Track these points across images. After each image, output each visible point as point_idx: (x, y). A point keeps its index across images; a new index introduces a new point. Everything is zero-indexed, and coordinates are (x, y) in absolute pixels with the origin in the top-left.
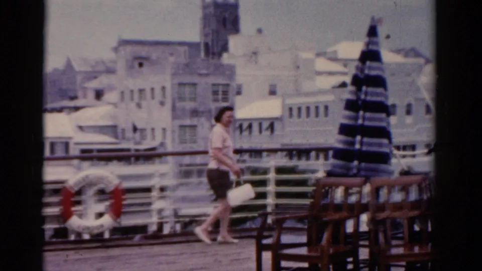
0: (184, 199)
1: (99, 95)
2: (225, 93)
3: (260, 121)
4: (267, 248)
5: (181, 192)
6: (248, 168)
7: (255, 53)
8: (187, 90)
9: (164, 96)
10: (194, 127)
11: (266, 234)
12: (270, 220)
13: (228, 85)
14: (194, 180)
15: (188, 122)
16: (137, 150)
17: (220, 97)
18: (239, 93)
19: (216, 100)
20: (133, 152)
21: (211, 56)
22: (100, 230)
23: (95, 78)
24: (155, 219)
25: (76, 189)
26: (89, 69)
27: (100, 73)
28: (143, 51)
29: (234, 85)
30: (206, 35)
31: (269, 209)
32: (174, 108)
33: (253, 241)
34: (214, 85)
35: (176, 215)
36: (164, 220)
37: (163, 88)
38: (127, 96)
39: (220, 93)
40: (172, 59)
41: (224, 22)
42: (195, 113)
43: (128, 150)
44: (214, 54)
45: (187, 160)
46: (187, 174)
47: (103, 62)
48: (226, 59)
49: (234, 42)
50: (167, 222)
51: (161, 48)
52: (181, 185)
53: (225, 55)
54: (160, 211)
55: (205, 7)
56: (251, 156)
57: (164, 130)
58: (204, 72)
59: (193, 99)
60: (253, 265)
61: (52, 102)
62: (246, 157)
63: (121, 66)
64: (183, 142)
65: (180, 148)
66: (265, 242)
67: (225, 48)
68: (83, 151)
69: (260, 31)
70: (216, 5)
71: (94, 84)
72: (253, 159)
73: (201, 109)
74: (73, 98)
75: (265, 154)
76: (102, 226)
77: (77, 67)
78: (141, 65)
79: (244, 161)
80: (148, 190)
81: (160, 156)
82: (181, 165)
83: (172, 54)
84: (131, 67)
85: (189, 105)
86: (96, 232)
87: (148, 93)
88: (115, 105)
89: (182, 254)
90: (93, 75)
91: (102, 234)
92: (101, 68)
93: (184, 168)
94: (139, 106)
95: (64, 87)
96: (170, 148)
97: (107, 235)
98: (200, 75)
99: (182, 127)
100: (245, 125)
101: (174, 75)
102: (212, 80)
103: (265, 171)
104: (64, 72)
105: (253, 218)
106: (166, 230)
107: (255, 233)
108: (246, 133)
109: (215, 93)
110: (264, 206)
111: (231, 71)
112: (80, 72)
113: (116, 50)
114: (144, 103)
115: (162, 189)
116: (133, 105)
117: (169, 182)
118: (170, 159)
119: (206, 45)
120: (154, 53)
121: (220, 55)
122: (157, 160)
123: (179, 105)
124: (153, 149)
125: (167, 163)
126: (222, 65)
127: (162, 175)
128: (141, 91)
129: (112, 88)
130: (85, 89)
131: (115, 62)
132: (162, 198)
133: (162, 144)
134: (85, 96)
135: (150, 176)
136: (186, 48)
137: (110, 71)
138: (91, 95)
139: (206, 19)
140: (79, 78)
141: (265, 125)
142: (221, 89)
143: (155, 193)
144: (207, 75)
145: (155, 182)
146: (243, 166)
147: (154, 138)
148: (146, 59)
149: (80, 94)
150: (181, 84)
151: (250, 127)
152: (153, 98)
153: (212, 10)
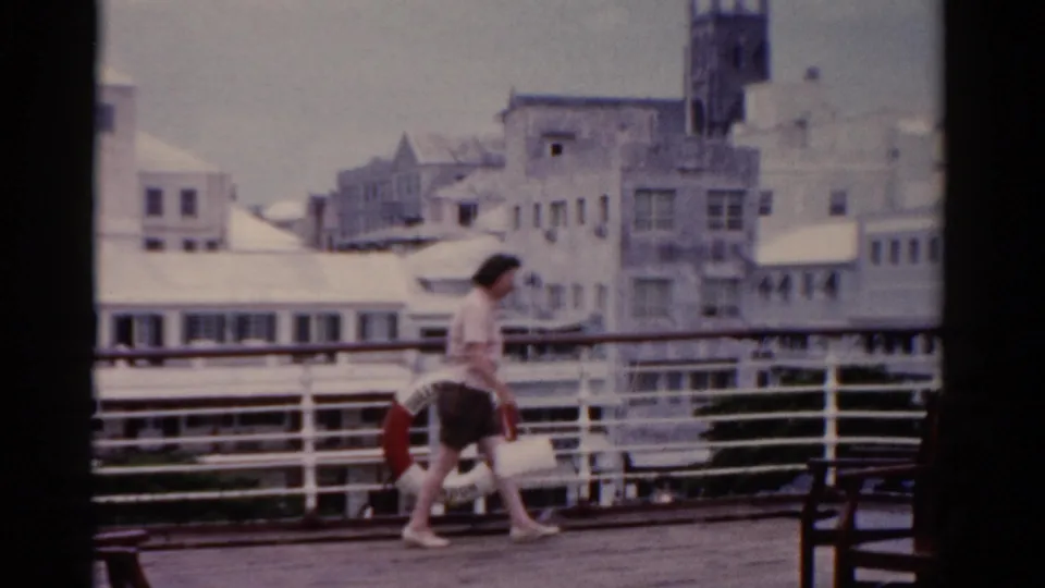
0: (643, 434)
1: (466, 214)
2: (736, 210)
3: (808, 270)
4: (826, 538)
5: (635, 420)
6: (777, 370)
7: (802, 124)
8: (656, 205)
9: (605, 217)
10: (663, 284)
11: (822, 508)
12: (830, 479)
13: (741, 194)
14: (663, 393)
15: (652, 271)
16: (542, 331)
17: (725, 218)
18: (765, 210)
19: (715, 226)
20: (531, 336)
21: (706, 131)
22: (469, 496)
23: (460, 178)
24: (585, 475)
25: (413, 412)
26: (447, 159)
27: (473, 166)
28: (564, 120)
29: (754, 195)
30: (697, 85)
31: (830, 455)
32: (625, 244)
33: (795, 526)
34: (712, 193)
35: (628, 466)
36: (603, 477)
37: (604, 200)
38: (527, 215)
39: (725, 211)
40: (624, 138)
41: (733, 56)
42: (669, 253)
43: (523, 331)
44: (713, 125)
45: (647, 351)
46: (648, 381)
47: (477, 144)
48: (738, 135)
49: (758, 101)
50: (608, 482)
51: (601, 114)
52: (633, 403)
53: (737, 129)
54: (593, 458)
55: (697, 23)
56: (783, 343)
57: (601, 289)
58: (691, 164)
59: (666, 224)
60: (795, 575)
61: (368, 229)
62: (774, 346)
63: (515, 154)
64: (640, 312)
65: (632, 327)
66: (821, 525)
67: (737, 113)
68: (429, 333)
69: (812, 74)
70: (719, 18)
71: (458, 192)
72: (787, 351)
73: (686, 244)
74: (413, 221)
75: (813, 340)
76: (472, 487)
77: (421, 158)
78: (557, 150)
79: (768, 355)
80: (571, 413)
81: (590, 343)
82: (633, 363)
83: (623, 127)
84: (537, 154)
85: (656, 236)
86: (458, 499)
87: (572, 207)
88: (500, 235)
89: (642, 549)
90: (457, 173)
91: (470, 506)
92: (472, 156)
93: (638, 369)
94: (550, 237)
95: (396, 198)
96: (611, 327)
97: (480, 508)
98: (683, 171)
99: (641, 283)
100: (776, 278)
101: (626, 172)
102: (709, 182)
103: (819, 377)
104: (394, 166)
105: (794, 474)
106: (607, 499)
107: (799, 508)
108: (775, 297)
109: (714, 210)
110: (820, 449)
111: (748, 163)
112: (427, 166)
113: (504, 116)
114: (562, 233)
115: (596, 413)
116: (537, 237)
117: (610, 397)
118: (612, 350)
119: (697, 105)
120: (584, 123)
121: (725, 128)
122: (585, 353)
123: (636, 236)
124: (577, 329)
125: (603, 357)
126: (730, 150)
127: (596, 384)
128: (557, 206)
129: (494, 199)
130: (437, 201)
131: (503, 144)
132: (595, 430)
133: (597, 320)
134: (438, 218)
135: (572, 385)
136: (654, 113)
137: (492, 163)
138: (450, 214)
139: (696, 51)
140: (426, 178)
141: (819, 278)
142: (726, 202)
143: (584, 420)
144: (698, 171)
145: (584, 397)
146: (765, 365)
147: (577, 305)
148: (570, 136)
149: (426, 213)
150: (642, 192)
151: (785, 285)
152: (581, 220)
153: (710, 29)
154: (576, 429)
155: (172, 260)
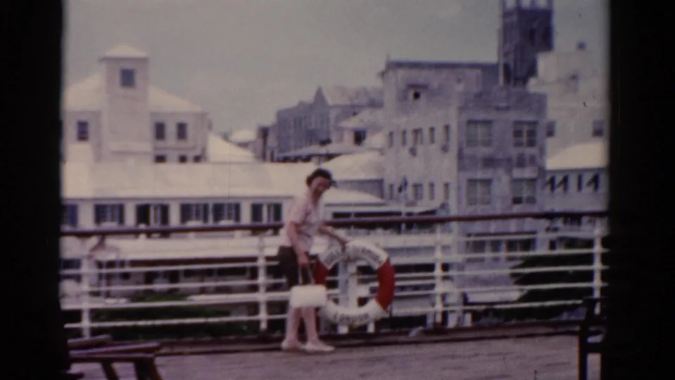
0: (476, 281)
1: (359, 137)
2: (532, 133)
3: (580, 173)
4: (594, 348)
5: (470, 272)
6: (561, 239)
7: (574, 77)
8: (480, 131)
9: (447, 138)
10: (488, 182)
11: (592, 329)
12: (597, 310)
13: (535, 123)
14: (488, 254)
15: (480, 175)
16: (409, 214)
17: (525, 139)
18: (550, 133)
19: (518, 144)
20: (403, 217)
21: (512, 82)
22: (364, 322)
23: (355, 114)
24: (439, 307)
25: (329, 267)
26: (347, 102)
27: (361, 107)
28: (421, 76)
29: (544, 122)
30: (506, 54)
31: (597, 294)
32: (460, 156)
33: (575, 341)
34: (517, 123)
35: (465, 301)
36: (449, 309)
37: (447, 128)
38: (397, 139)
39: (525, 134)
40: (460, 88)
41: (530, 36)
42: (489, 162)
43: (399, 214)
44: (516, 79)
45: (478, 227)
46: (479, 246)
47: (366, 92)
48: (533, 85)
49: (544, 63)
50: (453, 312)
51: (445, 74)
52: (470, 261)
53: (532, 82)
54: (444, 296)
55: (506, 14)
56: (565, 222)
57: (447, 185)
58: (503, 104)
59: (487, 143)
60: (575, 372)
61: (296, 147)
62: (559, 223)
63: (390, 98)
64: (472, 202)
65: (468, 211)
66: (592, 340)
67: (532, 71)
68: (336, 215)
69: (581, 46)
70: (520, 10)
71: (353, 123)
72: (568, 226)
73: (500, 156)
74: (325, 142)
75: (585, 219)
76: (366, 316)
77: (330, 101)
78: (417, 96)
79: (556, 230)
80: (430, 267)
81: (443, 221)
82: (469, 235)
83: (459, 81)
84: (404, 98)
85: (483, 151)
86: (358, 323)
87: (426, 133)
88: (381, 151)
89: (476, 355)
90: (353, 111)
91: (365, 327)
92: (364, 100)
93: (472, 239)
94: (413, 152)
95: (313, 127)
96: (454, 211)
97: (371, 329)
98: (498, 109)
99: (472, 182)
100: (559, 179)
101: (462, 109)
102: (513, 116)
103: (589, 243)
104: (311, 107)
105: (575, 307)
106: (452, 323)
107: (577, 328)
108: (559, 190)
109: (518, 134)
110: (590, 291)
111: (539, 103)
112: (335, 106)
113: (383, 74)
114: (420, 149)
115: (445, 267)
116: (405, 152)
117: (455, 257)
118: (454, 225)
119: (506, 67)
120: (434, 79)
121: (525, 80)
122: (439, 228)
123: (468, 151)
124: (433, 212)
125: (450, 231)
126: (528, 95)
127: (445, 248)
128: (417, 132)
129: (377, 128)
130: (341, 130)
131: (381, 92)
132: (445, 278)
133: (443, 206)
134: (341, 140)
135: (430, 249)
136: (479, 72)
137: (375, 104)
138: (349, 138)
139: (506, 31)
140: (333, 114)
141: (587, 178)
142: (525, 129)
143: (438, 272)
144: (508, 108)
145: (438, 257)
146: (553, 236)
147: (432, 197)
148: (425, 87)
149: (334, 137)
150: (471, 122)
151: (565, 181)
152: (432, 141)
153: (515, 18)
154: (433, 278)
155: (172, 169)
